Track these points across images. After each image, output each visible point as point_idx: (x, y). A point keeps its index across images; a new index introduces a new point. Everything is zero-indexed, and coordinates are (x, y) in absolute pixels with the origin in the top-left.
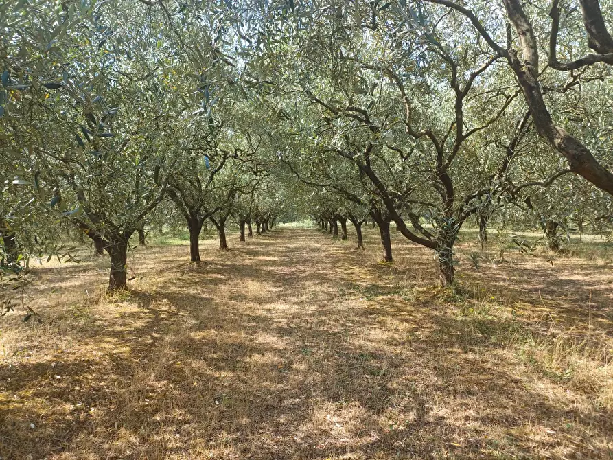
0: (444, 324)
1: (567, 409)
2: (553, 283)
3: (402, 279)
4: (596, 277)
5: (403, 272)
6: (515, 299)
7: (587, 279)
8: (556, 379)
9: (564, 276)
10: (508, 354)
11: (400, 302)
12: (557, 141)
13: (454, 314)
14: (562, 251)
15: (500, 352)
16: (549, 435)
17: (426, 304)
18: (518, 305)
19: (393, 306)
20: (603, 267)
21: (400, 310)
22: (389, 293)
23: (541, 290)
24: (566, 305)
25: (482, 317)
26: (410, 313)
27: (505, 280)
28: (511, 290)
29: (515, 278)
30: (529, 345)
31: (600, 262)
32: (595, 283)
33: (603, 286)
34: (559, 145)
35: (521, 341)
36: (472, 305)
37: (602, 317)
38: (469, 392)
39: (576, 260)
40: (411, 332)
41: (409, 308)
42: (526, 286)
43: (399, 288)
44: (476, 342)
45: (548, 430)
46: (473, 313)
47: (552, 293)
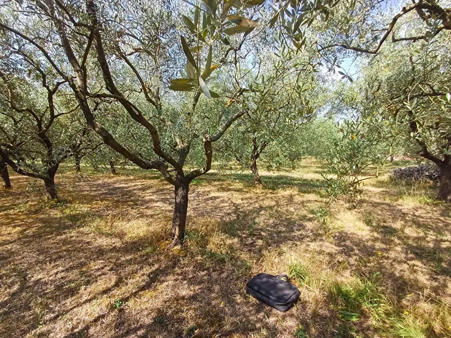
0: (47, 222)
1: (111, 247)
2: (112, 189)
3: (18, 199)
4: (130, 184)
5: (20, 194)
6: (92, 200)
7: (126, 186)
8: (108, 235)
9: (117, 186)
10: (85, 229)
11: (15, 214)
12: (97, 129)
13: (55, 214)
14: (117, 174)
15: (81, 229)
16: (102, 263)
17: (36, 212)
18: (94, 203)
19: (8, 218)
20: (133, 180)
21: (13, 220)
22: (5, 210)
23: (106, 193)
24: (116, 199)
25: (73, 213)
26: (22, 220)
27: (88, 191)
28: (91, 196)
29: (94, 189)
30: (98, 222)
31: (132, 178)
32: (129, 187)
33: (132, 188)
34: (98, 131)
35: (93, 221)
36: (67, 207)
37: (130, 201)
38: (60, 257)
39: (123, 178)
40: (22, 232)
41: (22, 217)
42: (99, 192)
43: (15, 205)
44: (68, 227)
45: (101, 261)
46: (67, 211)
47: (111, 194)
